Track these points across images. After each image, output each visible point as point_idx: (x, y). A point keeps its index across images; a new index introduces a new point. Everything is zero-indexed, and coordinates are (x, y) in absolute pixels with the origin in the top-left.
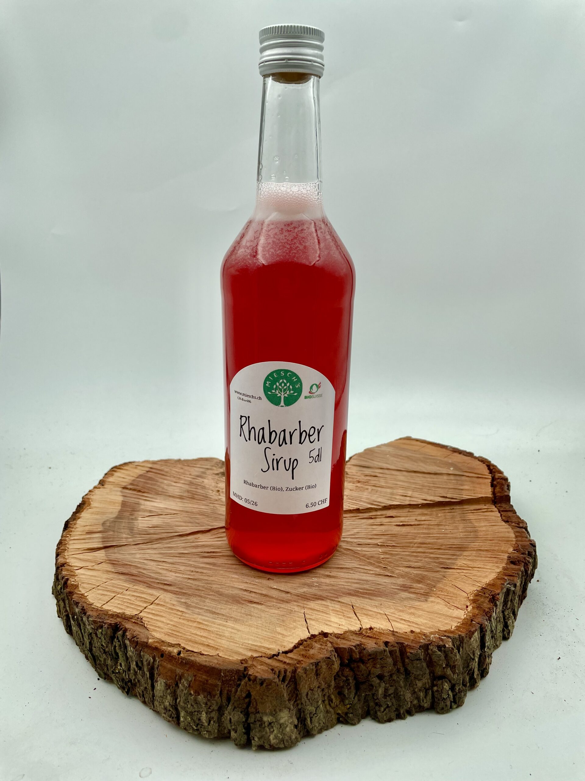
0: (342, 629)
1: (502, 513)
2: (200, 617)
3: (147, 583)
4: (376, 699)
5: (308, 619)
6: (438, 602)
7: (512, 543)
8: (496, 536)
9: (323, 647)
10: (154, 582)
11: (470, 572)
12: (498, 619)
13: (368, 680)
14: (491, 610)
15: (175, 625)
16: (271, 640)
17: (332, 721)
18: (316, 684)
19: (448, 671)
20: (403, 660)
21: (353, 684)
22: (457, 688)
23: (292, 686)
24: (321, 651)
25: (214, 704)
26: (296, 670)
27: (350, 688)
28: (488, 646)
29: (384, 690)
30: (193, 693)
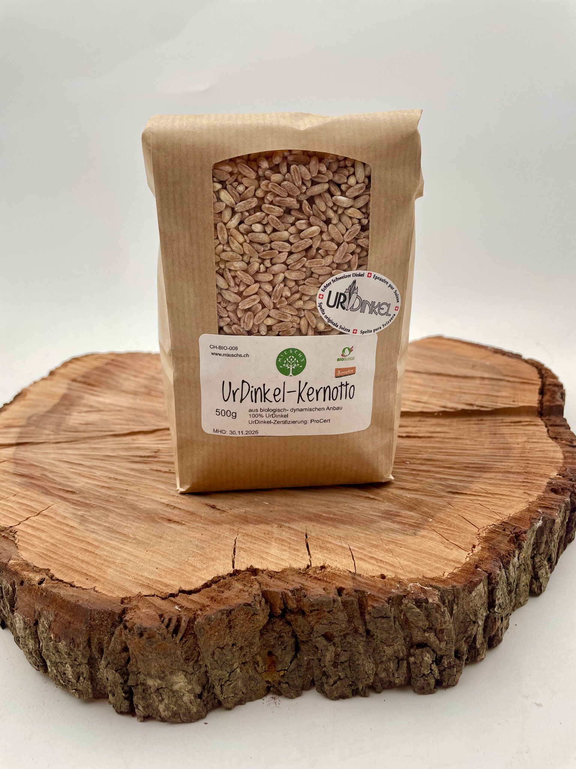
0: (282, 565)
1: (550, 428)
2: (93, 535)
3: (46, 489)
4: (324, 667)
5: (238, 547)
6: (432, 538)
7: (557, 465)
8: (536, 456)
9: (246, 589)
10: (55, 488)
11: (488, 500)
12: (522, 567)
13: (311, 640)
14: (510, 554)
15: (55, 543)
16: (175, 573)
17: (258, 690)
18: (229, 640)
19: (431, 637)
20: (362, 614)
21: (290, 643)
22: (445, 662)
23: (191, 641)
24: (240, 594)
25: (80, 656)
26: (195, 619)
27: (285, 648)
28: (501, 604)
29: (333, 656)
30: (53, 638)
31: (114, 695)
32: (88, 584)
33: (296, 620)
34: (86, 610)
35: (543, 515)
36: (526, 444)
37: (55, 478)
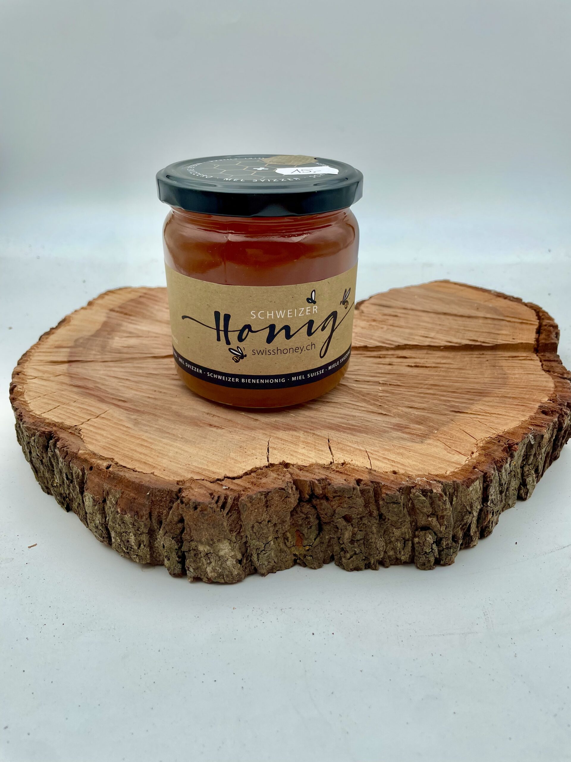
0: (308, 461)
1: (544, 363)
3: (100, 397)
4: (342, 544)
5: (271, 447)
6: (436, 445)
7: (548, 392)
8: (530, 384)
9: (280, 477)
10: (109, 397)
11: (486, 418)
12: (513, 473)
13: (332, 521)
14: (504, 460)
15: (115, 439)
16: (220, 464)
17: (286, 561)
18: (265, 517)
19: (433, 521)
20: (377, 501)
21: (315, 523)
22: (444, 543)
23: (235, 516)
24: (275, 481)
25: (143, 526)
26: (239, 497)
27: (311, 527)
28: (493, 500)
29: (351, 535)
30: (119, 511)
31: (169, 559)
32: (148, 470)
33: (321, 504)
34: (149, 488)
35: (534, 431)
36: (522, 375)
37: (107, 389)
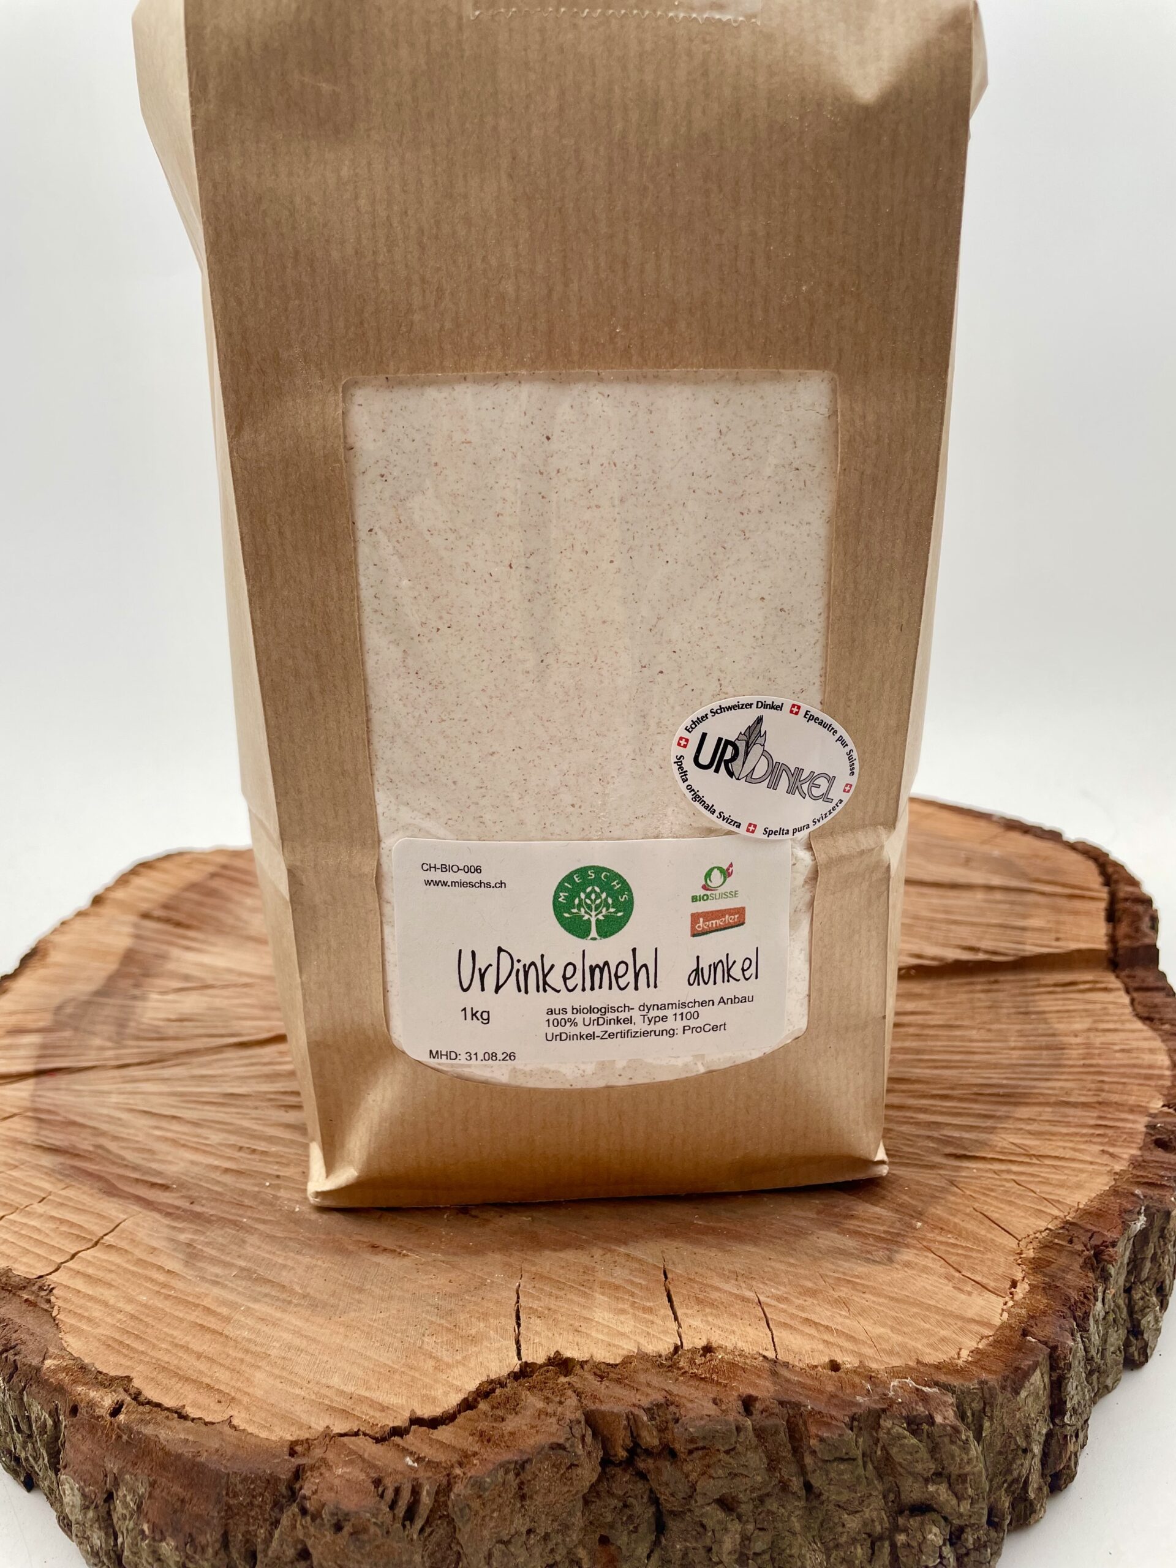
0: (620, 1347)
1: (1135, 995)
2: (216, 1291)
3: (107, 1181)
5: (525, 1308)
6: (925, 1267)
7: (1160, 1082)
8: (1115, 1062)
9: (550, 1409)
10: (127, 1178)
11: (1029, 1170)
12: (1111, 1317)
13: (690, 1510)
14: (1088, 1296)
15: (137, 1314)
16: (397, 1377)
18: (520, 1524)
19: (941, 1492)
20: (795, 1451)
21: (646, 1516)
22: (970, 1539)
23: (441, 1530)
24: (540, 1423)
26: (449, 1487)
27: (636, 1528)
28: (1076, 1406)
29: (738, 1541)
30: (147, 1532)
32: (215, 1414)
33: (658, 1471)
34: (218, 1475)
35: (1146, 1203)
36: (1091, 1034)
37: (122, 1153)
